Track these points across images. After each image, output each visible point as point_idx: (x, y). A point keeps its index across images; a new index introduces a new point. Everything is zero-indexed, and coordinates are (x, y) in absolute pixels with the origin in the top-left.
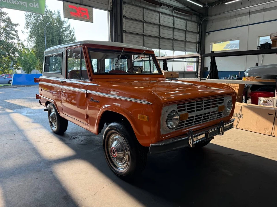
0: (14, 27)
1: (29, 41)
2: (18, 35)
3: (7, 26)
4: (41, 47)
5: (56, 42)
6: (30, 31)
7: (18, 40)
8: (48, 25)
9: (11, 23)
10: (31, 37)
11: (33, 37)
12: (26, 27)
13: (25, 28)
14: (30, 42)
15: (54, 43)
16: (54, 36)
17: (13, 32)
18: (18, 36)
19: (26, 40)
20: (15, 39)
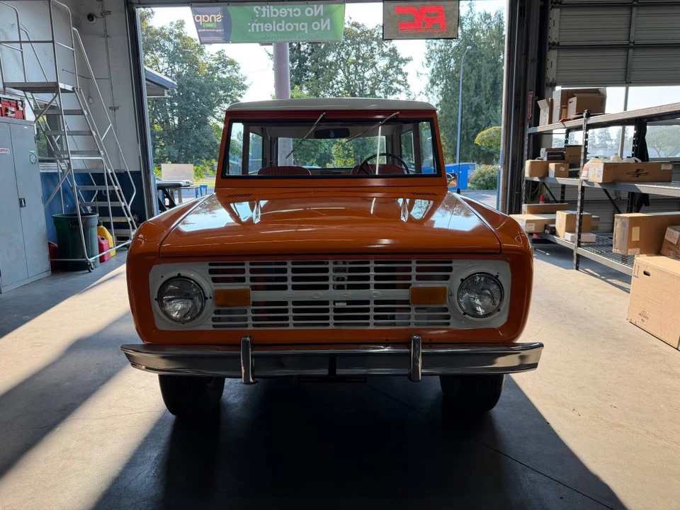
0: (402, 66)
1: (429, 93)
2: (408, 82)
3: (390, 66)
4: (452, 103)
5: (485, 87)
6: (433, 70)
7: (407, 94)
8: (469, 50)
9: (397, 59)
10: (433, 83)
11: (438, 82)
12: (426, 62)
13: (424, 65)
14: (430, 96)
15: (481, 91)
16: (483, 75)
17: (400, 77)
18: (406, 84)
19: (424, 91)
20: (400, 91)
